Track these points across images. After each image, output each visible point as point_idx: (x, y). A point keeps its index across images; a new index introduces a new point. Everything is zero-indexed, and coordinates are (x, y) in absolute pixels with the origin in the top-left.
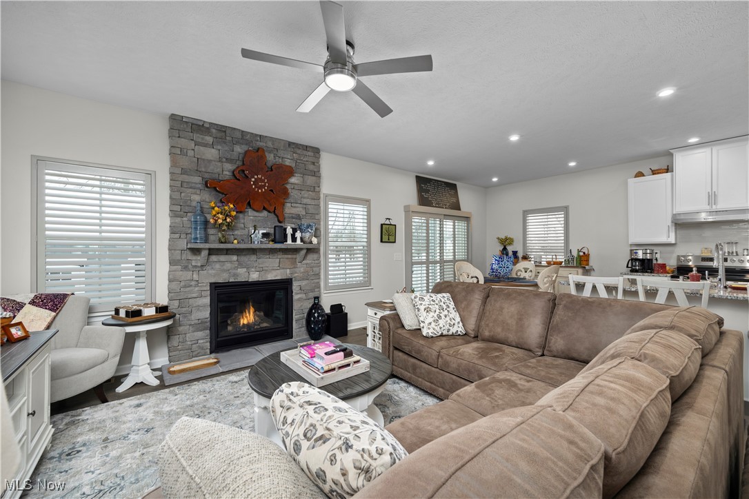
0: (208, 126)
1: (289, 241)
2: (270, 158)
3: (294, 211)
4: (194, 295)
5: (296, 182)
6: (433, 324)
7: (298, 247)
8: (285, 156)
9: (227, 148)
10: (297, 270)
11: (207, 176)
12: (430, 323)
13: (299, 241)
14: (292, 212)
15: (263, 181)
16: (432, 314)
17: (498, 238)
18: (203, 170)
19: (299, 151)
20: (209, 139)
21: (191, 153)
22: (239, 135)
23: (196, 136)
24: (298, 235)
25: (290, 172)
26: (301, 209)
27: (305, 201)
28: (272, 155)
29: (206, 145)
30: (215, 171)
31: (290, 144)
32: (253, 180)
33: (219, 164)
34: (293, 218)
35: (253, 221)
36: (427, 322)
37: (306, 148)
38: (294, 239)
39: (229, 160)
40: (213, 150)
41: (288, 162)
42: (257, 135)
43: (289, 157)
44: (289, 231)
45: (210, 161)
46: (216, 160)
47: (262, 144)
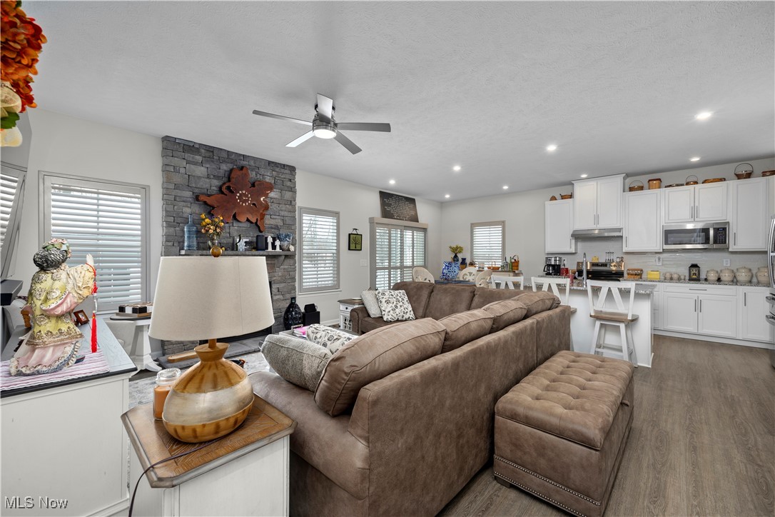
0: (197, 146)
1: (270, 249)
2: (252, 175)
3: (272, 222)
5: (275, 196)
6: (391, 312)
7: (278, 254)
8: (265, 174)
9: (214, 167)
10: (276, 274)
11: (196, 191)
12: (389, 312)
13: (278, 249)
14: (272, 223)
15: (246, 196)
16: (391, 305)
17: (451, 247)
18: (194, 185)
19: (277, 169)
20: (199, 158)
21: (182, 170)
22: (225, 155)
23: (188, 156)
24: (278, 243)
25: (270, 188)
26: (279, 220)
27: (282, 213)
28: (254, 173)
29: (195, 163)
30: (204, 186)
31: (270, 163)
32: (238, 195)
33: (208, 180)
34: (272, 228)
35: (237, 230)
36: (387, 311)
37: (284, 166)
38: (274, 247)
39: (216, 177)
40: (202, 168)
41: (268, 179)
42: (241, 155)
43: (269, 174)
44: (270, 240)
45: (199, 177)
46: (205, 177)
47: (245, 163)
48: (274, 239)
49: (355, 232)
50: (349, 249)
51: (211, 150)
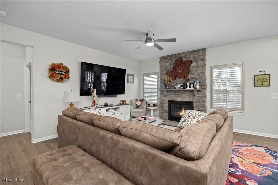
0: (167, 57)
1: (188, 88)
2: (184, 60)
3: (193, 76)
4: (164, 103)
5: (194, 65)
8: (190, 57)
9: (171, 61)
11: (167, 70)
13: (192, 88)
14: (193, 77)
15: (180, 68)
18: (166, 69)
19: (195, 53)
20: (168, 60)
21: (164, 65)
22: (174, 56)
23: (165, 61)
24: (192, 85)
25: (191, 62)
26: (197, 75)
27: (198, 72)
28: (185, 58)
29: (166, 62)
30: (169, 69)
31: (192, 52)
32: (177, 69)
33: (170, 66)
34: (193, 79)
35: (179, 82)
37: (198, 50)
38: (190, 87)
39: (172, 64)
40: (168, 63)
41: (191, 59)
42: (180, 53)
43: (191, 57)
44: (188, 84)
45: (167, 66)
46: (169, 65)
47: (181, 56)
48: (190, 84)
49: (262, 73)
50: (255, 86)
51: (170, 56)
